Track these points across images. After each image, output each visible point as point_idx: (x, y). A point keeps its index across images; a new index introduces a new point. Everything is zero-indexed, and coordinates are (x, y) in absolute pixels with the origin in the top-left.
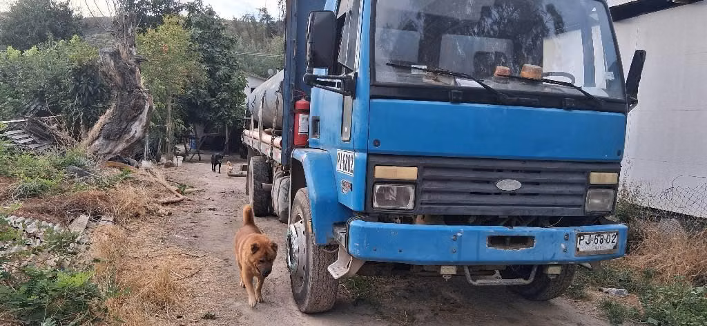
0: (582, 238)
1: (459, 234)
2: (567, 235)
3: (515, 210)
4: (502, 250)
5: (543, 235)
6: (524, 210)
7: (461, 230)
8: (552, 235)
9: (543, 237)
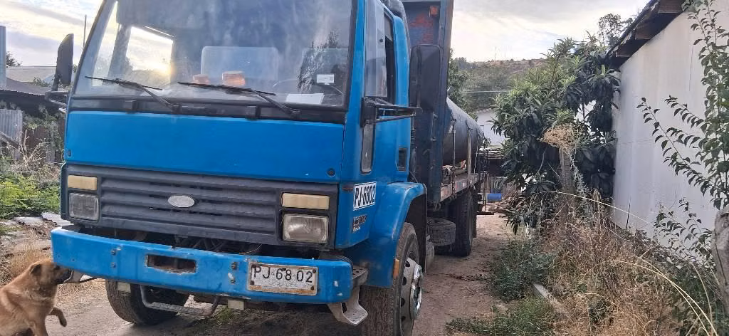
0: (258, 269)
1: (118, 249)
2: (235, 263)
3: (192, 230)
4: (162, 271)
5: (205, 259)
6: (202, 231)
7: (121, 244)
8: (216, 260)
9: (206, 262)
